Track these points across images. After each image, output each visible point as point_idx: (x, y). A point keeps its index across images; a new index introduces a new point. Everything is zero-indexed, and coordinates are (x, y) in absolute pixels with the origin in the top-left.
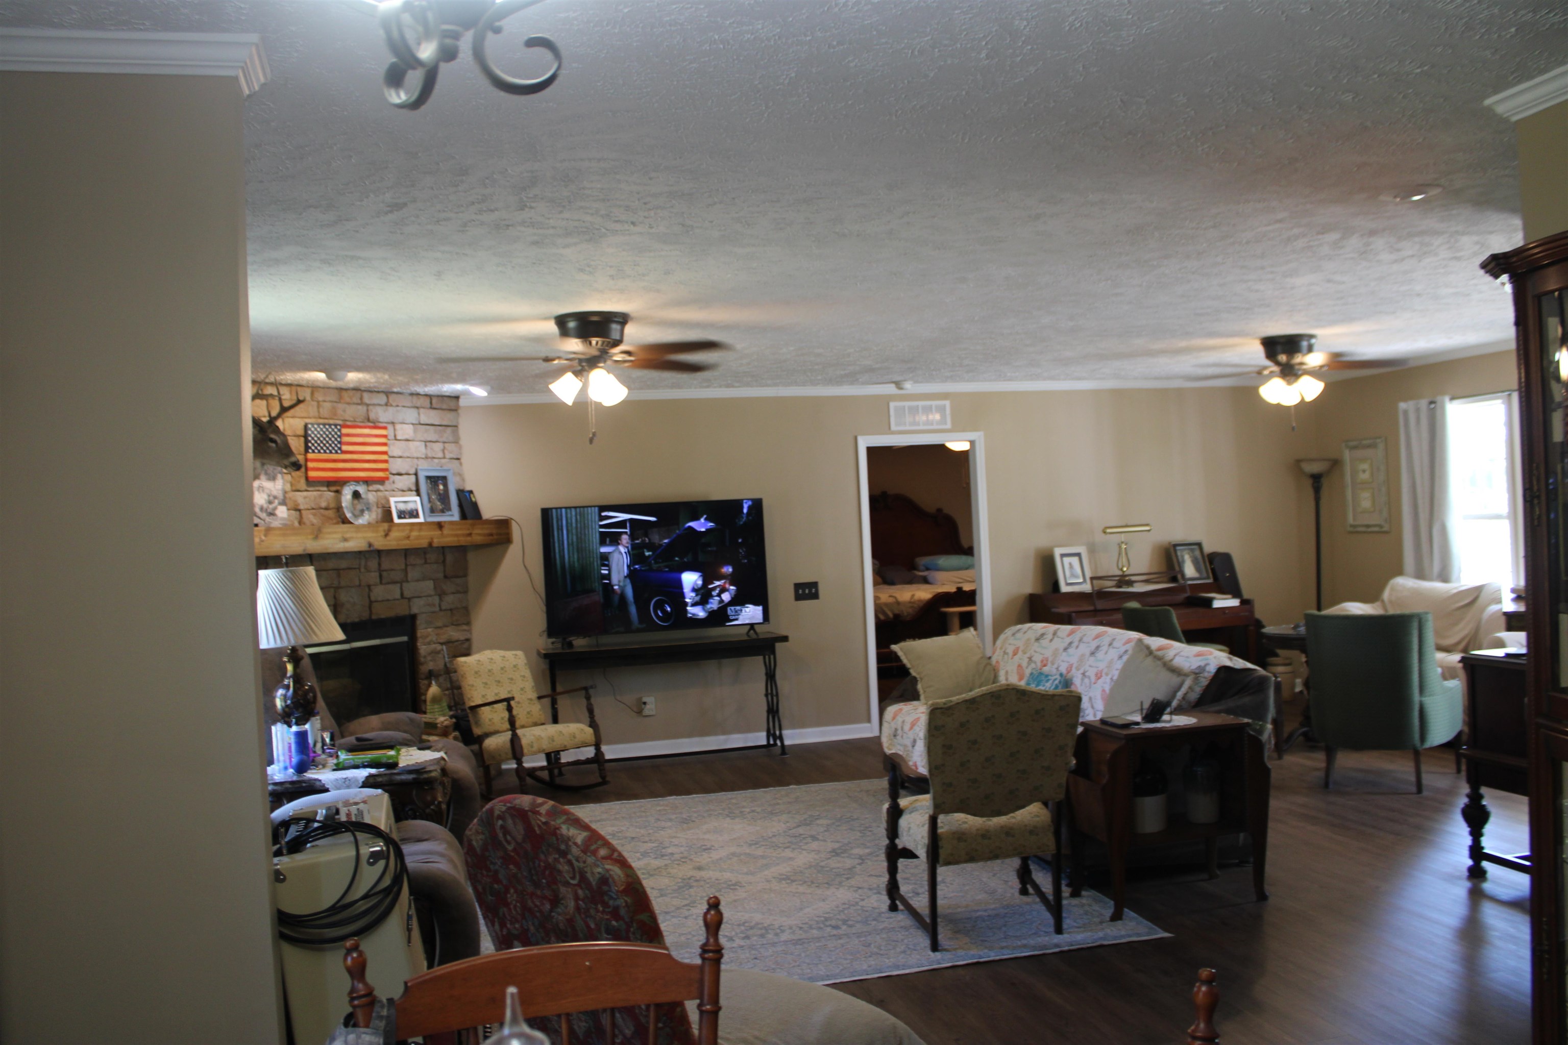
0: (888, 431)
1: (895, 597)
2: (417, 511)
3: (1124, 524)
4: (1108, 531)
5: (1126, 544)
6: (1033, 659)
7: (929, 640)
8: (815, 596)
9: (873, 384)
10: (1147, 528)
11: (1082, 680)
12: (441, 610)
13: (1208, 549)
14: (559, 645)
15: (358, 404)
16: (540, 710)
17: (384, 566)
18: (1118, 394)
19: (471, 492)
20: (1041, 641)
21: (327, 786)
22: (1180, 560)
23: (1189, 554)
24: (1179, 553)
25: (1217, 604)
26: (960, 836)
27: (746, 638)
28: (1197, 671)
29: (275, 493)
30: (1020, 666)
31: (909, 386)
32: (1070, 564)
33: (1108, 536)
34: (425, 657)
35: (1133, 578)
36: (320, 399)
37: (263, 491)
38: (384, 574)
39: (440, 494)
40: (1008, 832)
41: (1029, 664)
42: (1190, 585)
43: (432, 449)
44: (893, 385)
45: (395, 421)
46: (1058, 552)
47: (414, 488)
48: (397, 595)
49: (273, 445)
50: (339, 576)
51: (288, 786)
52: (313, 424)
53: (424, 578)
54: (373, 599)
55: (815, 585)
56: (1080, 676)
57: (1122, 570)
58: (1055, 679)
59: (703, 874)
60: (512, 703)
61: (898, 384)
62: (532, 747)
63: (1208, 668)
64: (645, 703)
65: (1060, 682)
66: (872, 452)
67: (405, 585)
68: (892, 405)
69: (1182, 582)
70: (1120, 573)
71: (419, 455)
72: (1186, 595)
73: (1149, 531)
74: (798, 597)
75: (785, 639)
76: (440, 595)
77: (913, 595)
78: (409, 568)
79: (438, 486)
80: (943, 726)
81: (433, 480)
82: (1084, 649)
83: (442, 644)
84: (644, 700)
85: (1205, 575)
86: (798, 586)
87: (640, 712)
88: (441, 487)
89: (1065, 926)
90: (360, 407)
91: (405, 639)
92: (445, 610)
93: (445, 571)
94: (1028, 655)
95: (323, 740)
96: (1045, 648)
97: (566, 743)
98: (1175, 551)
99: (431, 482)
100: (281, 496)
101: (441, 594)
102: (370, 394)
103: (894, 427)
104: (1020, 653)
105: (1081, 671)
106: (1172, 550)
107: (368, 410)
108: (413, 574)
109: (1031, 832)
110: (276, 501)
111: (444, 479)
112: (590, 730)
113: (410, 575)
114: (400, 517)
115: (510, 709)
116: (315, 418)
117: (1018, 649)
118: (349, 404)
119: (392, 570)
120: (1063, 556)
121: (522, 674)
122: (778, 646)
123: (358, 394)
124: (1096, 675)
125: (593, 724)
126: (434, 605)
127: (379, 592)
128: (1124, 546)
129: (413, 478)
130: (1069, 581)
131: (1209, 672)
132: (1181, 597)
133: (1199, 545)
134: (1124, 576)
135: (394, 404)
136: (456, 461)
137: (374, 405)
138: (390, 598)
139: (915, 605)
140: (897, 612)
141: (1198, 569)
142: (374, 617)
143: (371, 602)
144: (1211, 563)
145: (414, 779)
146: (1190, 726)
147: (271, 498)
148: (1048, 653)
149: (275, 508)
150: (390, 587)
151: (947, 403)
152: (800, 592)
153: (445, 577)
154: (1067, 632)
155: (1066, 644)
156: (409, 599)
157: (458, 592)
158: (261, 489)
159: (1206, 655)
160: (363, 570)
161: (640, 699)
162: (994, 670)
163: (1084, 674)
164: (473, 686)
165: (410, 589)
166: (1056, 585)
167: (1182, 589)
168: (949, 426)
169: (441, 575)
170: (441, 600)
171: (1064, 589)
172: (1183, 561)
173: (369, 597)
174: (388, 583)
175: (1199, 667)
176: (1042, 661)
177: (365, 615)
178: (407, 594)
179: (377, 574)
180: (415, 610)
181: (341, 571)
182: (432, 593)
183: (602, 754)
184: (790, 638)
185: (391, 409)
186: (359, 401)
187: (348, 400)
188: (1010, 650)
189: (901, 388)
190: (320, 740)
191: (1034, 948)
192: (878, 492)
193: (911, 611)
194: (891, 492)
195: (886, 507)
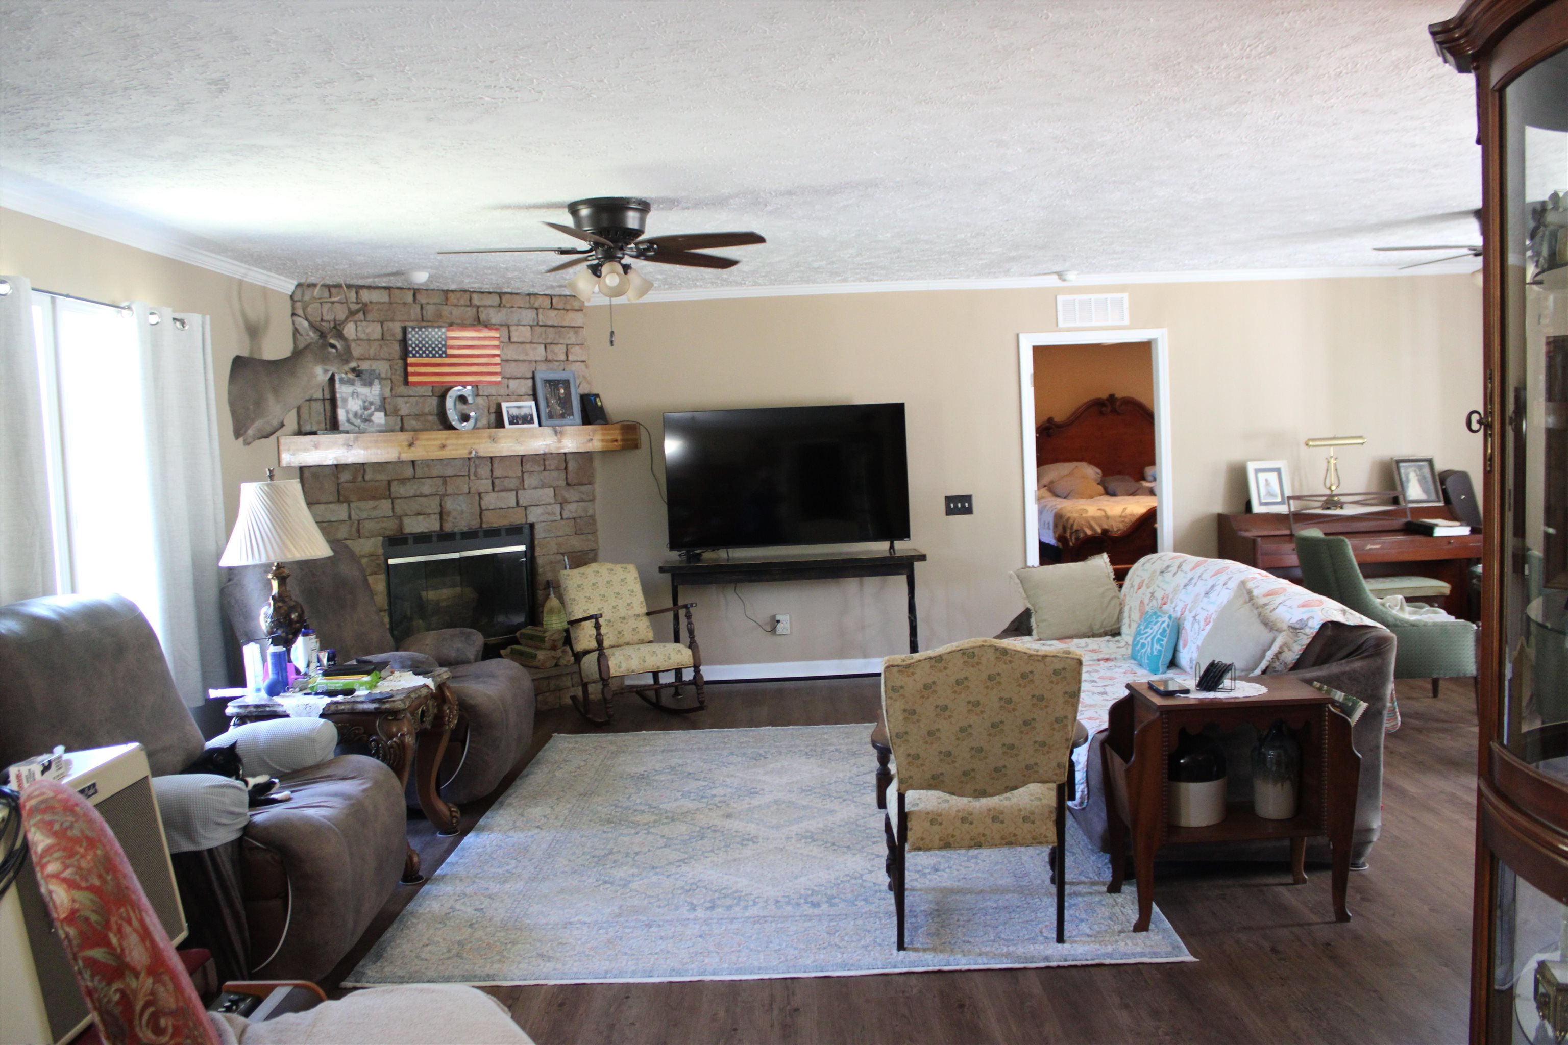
0: (1056, 327)
1: (1105, 511)
2: (532, 416)
3: (1332, 436)
4: (1311, 443)
5: (1336, 459)
6: (1155, 595)
7: (1051, 567)
8: (969, 511)
9: (1030, 275)
10: (1360, 441)
11: (1193, 624)
12: (562, 518)
13: (1440, 466)
14: (684, 558)
15: (467, 306)
16: (648, 627)
17: (497, 473)
18: (1334, 285)
19: (597, 396)
20: (1165, 574)
21: (288, 712)
22: (1404, 478)
23: (1415, 471)
24: (1402, 471)
25: (1439, 532)
26: (934, 819)
27: (888, 554)
28: (1298, 626)
29: (371, 399)
30: (1142, 602)
31: (1073, 277)
32: (1267, 480)
33: (1311, 449)
34: (543, 567)
35: (1343, 499)
36: (423, 301)
37: (358, 396)
38: (497, 481)
39: (560, 398)
40: (996, 817)
41: (1151, 600)
42: (1411, 509)
43: (553, 351)
44: (1056, 277)
45: (510, 322)
46: (1251, 467)
47: (531, 393)
48: (513, 503)
49: (334, 350)
50: (445, 483)
51: (252, 709)
52: (413, 328)
53: (543, 486)
54: (484, 507)
55: (968, 498)
56: (1191, 619)
57: (1330, 488)
58: (1164, 622)
59: (728, 823)
60: (601, 620)
61: (1060, 275)
62: (620, 667)
63: (1310, 623)
64: (778, 621)
65: (1168, 626)
66: (1039, 352)
67: (520, 492)
68: (1060, 299)
69: (1403, 504)
70: (1328, 492)
71: (538, 358)
72: (1404, 520)
73: (1362, 444)
74: (950, 512)
75: (923, 558)
76: (561, 504)
77: (1125, 509)
78: (526, 475)
79: (558, 390)
80: (902, 687)
81: (553, 384)
82: (1201, 587)
83: (563, 554)
84: (778, 618)
85: (1433, 497)
86: (949, 499)
87: (773, 630)
88: (562, 391)
89: (1067, 934)
90: (469, 309)
91: (522, 548)
92: (567, 519)
93: (567, 478)
94: (1151, 590)
95: (319, 660)
96: (1168, 583)
97: (659, 664)
98: (1398, 468)
99: (550, 386)
100: (378, 401)
101: (563, 503)
102: (480, 295)
103: (1061, 324)
104: (1144, 587)
105: (1193, 614)
106: (1394, 466)
107: (478, 312)
108: (529, 481)
109: (1025, 819)
110: (373, 407)
111: (567, 384)
112: (689, 652)
113: (526, 483)
114: (511, 423)
115: (598, 626)
116: (417, 321)
117: (1143, 582)
118: (456, 306)
119: (506, 477)
120: (1257, 471)
121: (630, 588)
122: (917, 565)
123: (467, 296)
124: (1205, 620)
125: (692, 645)
126: (554, 514)
127: (490, 500)
128: (1333, 461)
129: (530, 382)
130: (1263, 501)
131: (1311, 628)
132: (1400, 522)
133: (1430, 462)
134: (1332, 496)
135: (508, 305)
136: (582, 364)
137: (485, 306)
138: (504, 506)
139: (1127, 520)
140: (1106, 527)
141: (1425, 491)
142: (484, 526)
143: (481, 510)
144: (1442, 482)
145: (375, 709)
146: (1254, 699)
147: (367, 404)
148: (1169, 589)
149: (372, 415)
150: (504, 494)
151: (1125, 296)
152: (952, 506)
153: (568, 484)
154: (1192, 565)
155: (1186, 581)
156: (526, 508)
157: (582, 500)
158: (355, 396)
159: (1313, 606)
160: (472, 477)
161: (774, 617)
162: (1121, 604)
163: (1194, 617)
164: (574, 600)
165: (526, 497)
166: (1248, 506)
167: (1403, 512)
168: (1126, 322)
169: (562, 483)
170: (562, 508)
171: (1257, 509)
172: (1408, 480)
173: (480, 505)
174: (502, 491)
175: (1301, 620)
176: (1163, 598)
177: (475, 524)
178: (522, 502)
179: (490, 481)
180: (531, 519)
181: (448, 479)
182: (552, 501)
183: (702, 677)
184: (928, 557)
185: (504, 311)
186: (468, 303)
187: (455, 301)
188: (1136, 584)
189: (1064, 280)
190: (315, 660)
191: (1018, 959)
192: (1104, 395)
193: (1121, 526)
194: (1119, 395)
195: (1114, 411)
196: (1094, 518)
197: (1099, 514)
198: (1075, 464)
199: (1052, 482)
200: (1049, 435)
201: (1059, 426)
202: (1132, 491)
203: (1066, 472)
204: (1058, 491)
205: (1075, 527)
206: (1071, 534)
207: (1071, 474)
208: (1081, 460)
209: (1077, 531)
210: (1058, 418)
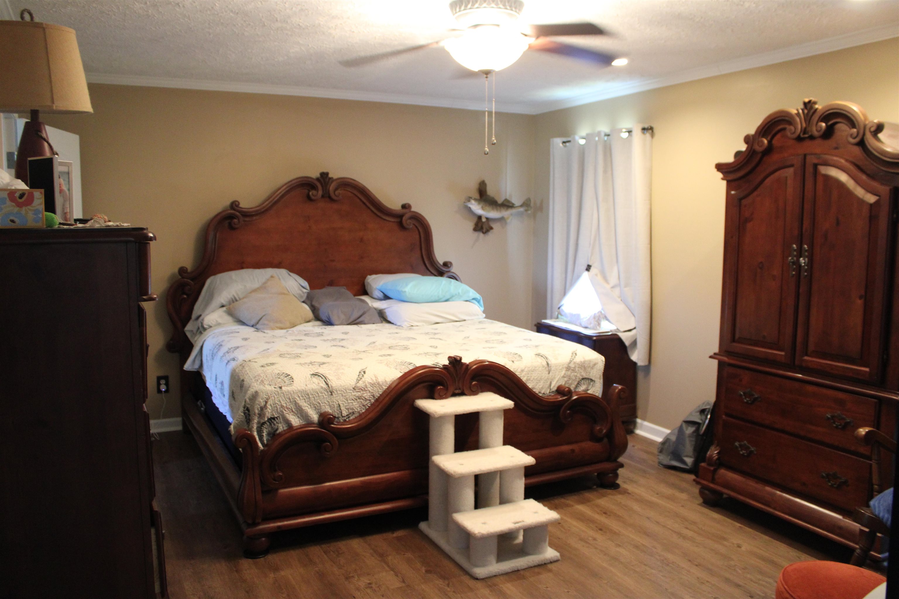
140: (327, 410)
192: (315, 174)
193: (357, 407)
194: (334, 174)
195: (327, 197)
196: (306, 395)
197: (317, 384)
198: (270, 272)
199: (234, 300)
200: (232, 228)
201: (246, 214)
202: (356, 315)
203: (256, 285)
204: (244, 315)
205: (269, 413)
206: (261, 425)
207: (263, 288)
208: (278, 266)
209: (272, 419)
210: (245, 204)
